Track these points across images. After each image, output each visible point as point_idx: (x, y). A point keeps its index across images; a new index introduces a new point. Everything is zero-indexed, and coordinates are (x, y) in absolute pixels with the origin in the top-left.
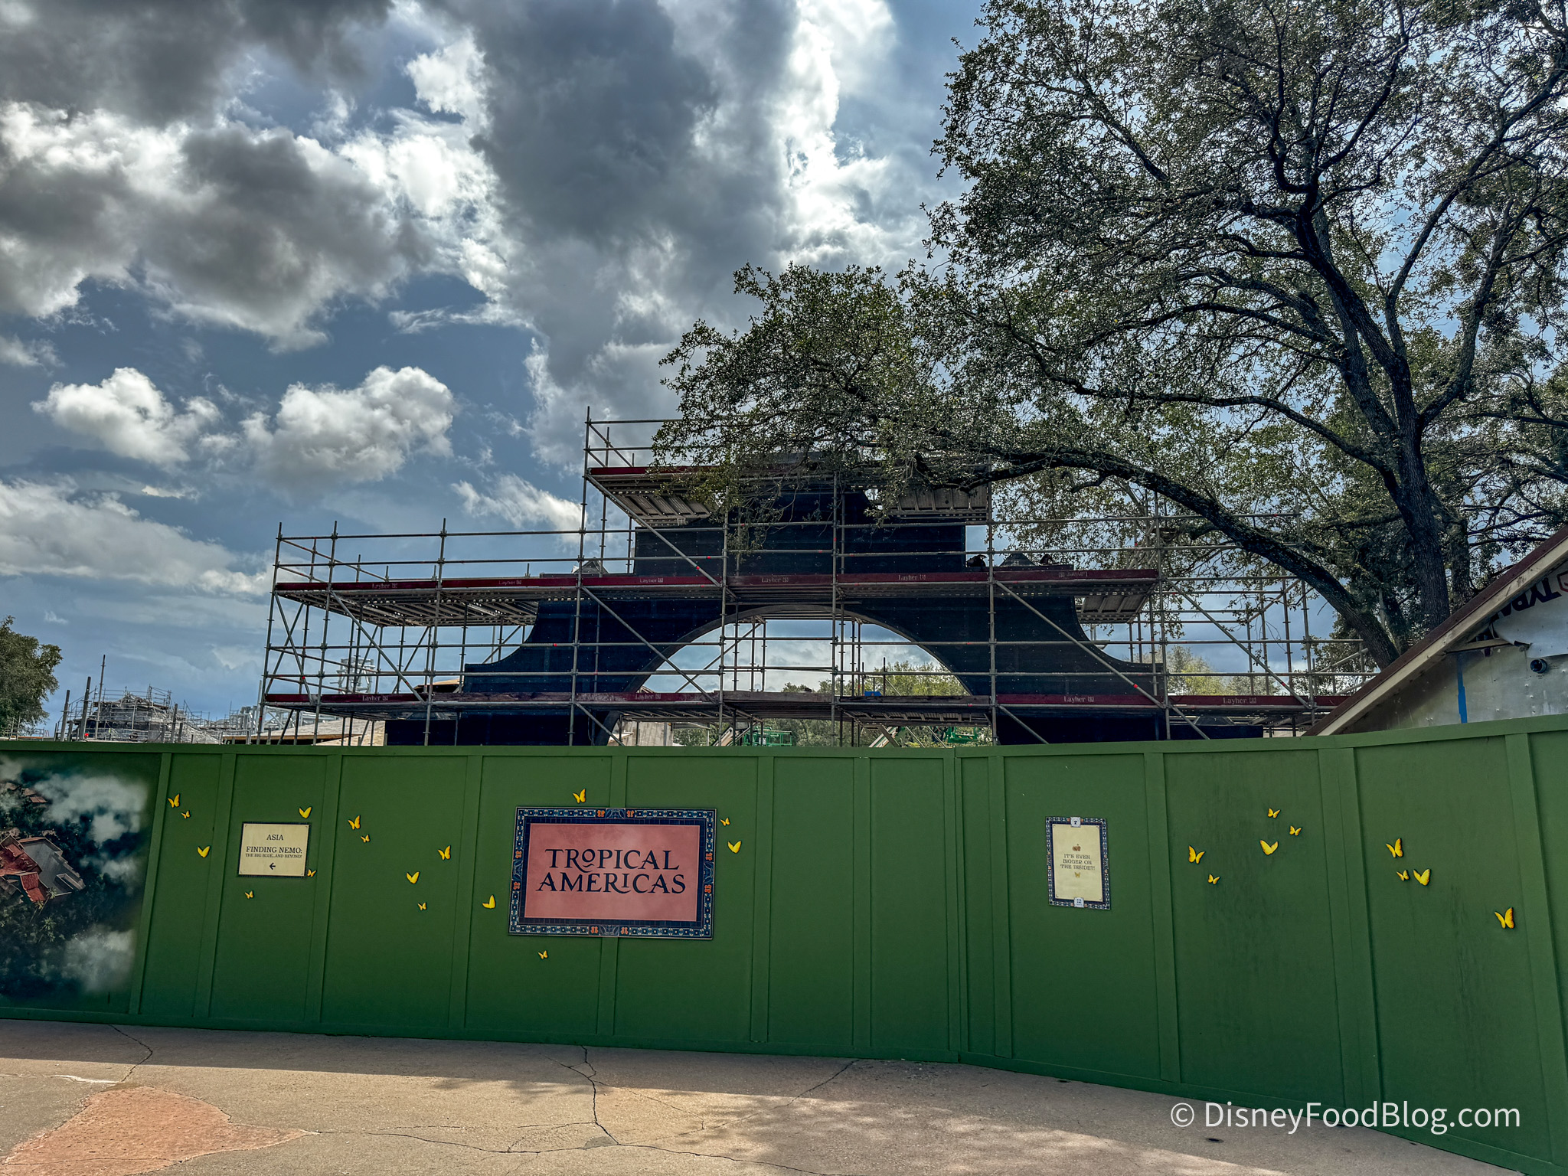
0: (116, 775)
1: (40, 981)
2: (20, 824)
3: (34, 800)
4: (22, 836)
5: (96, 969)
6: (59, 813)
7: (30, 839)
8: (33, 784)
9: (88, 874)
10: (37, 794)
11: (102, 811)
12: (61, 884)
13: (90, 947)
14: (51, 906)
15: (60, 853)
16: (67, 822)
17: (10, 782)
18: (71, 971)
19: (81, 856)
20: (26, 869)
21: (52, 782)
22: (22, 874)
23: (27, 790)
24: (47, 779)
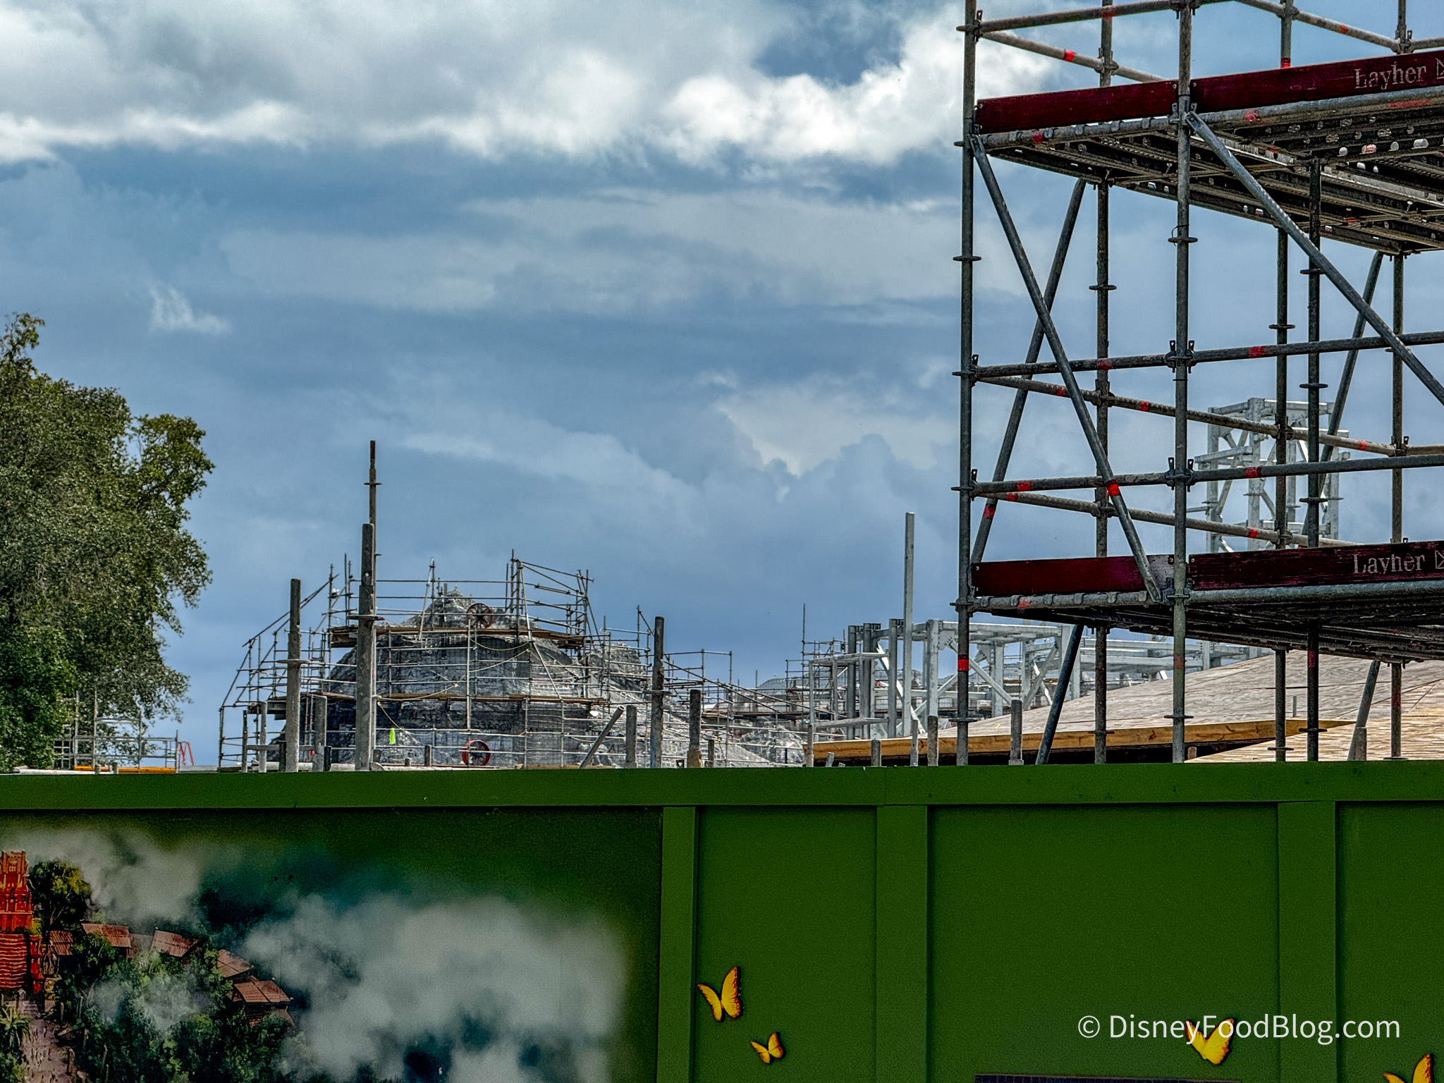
0: (511, 897)
3: (252, 992)
8: (242, 935)
10: (258, 972)
11: (476, 1035)
16: (364, 1073)
17: (167, 926)
21: (300, 925)
23: (224, 956)
24: (284, 915)
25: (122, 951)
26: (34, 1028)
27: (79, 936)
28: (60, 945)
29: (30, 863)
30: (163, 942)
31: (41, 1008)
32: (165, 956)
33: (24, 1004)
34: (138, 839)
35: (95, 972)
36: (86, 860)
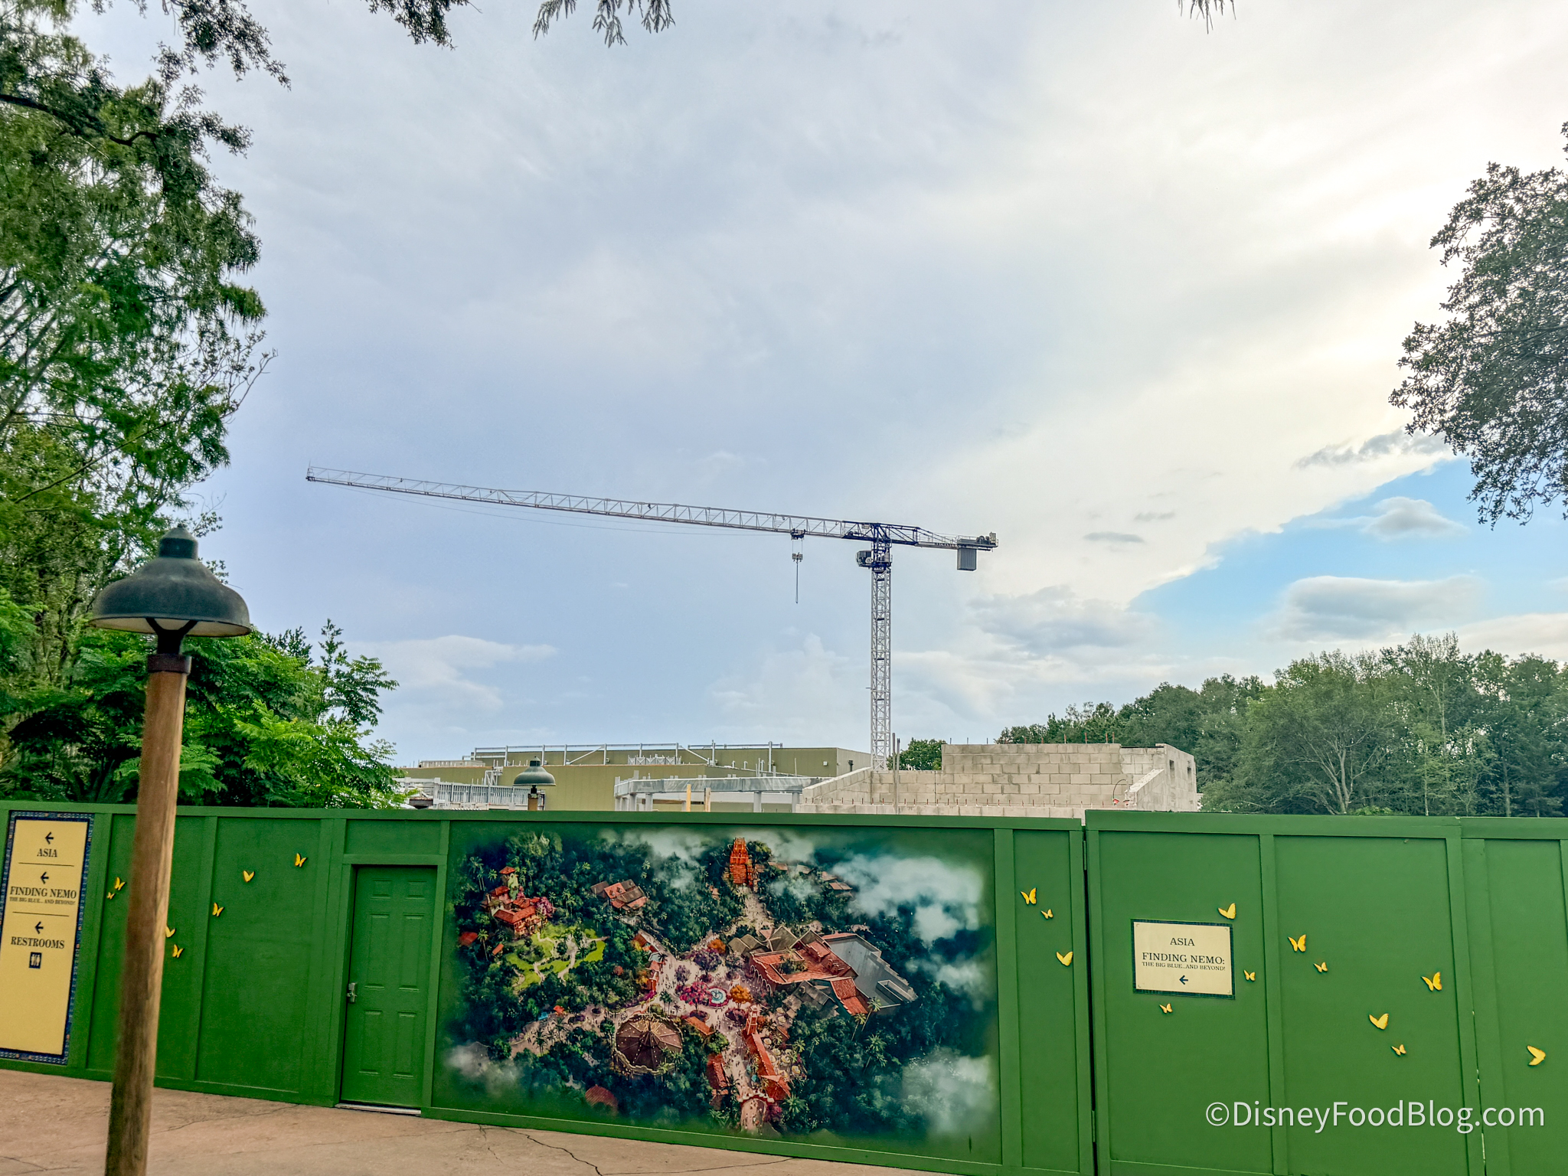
0: (937, 856)
1: (875, 1115)
2: (822, 916)
3: (835, 886)
4: (826, 932)
5: (947, 1104)
6: (869, 903)
7: (837, 935)
8: (831, 867)
9: (920, 981)
10: (838, 879)
11: (925, 902)
12: (886, 993)
13: (935, 1077)
14: (876, 1022)
15: (878, 953)
16: (882, 914)
17: (802, 863)
18: (914, 1105)
19: (904, 958)
20: (836, 973)
21: (854, 864)
22: (833, 979)
23: (824, 873)
24: (848, 860)
25: (784, 872)
26: (749, 896)
27: (767, 866)
28: (760, 869)
29: (747, 841)
30: (800, 868)
31: (752, 890)
32: (801, 873)
33: (745, 888)
34: (789, 834)
35: (774, 879)
36: (769, 840)
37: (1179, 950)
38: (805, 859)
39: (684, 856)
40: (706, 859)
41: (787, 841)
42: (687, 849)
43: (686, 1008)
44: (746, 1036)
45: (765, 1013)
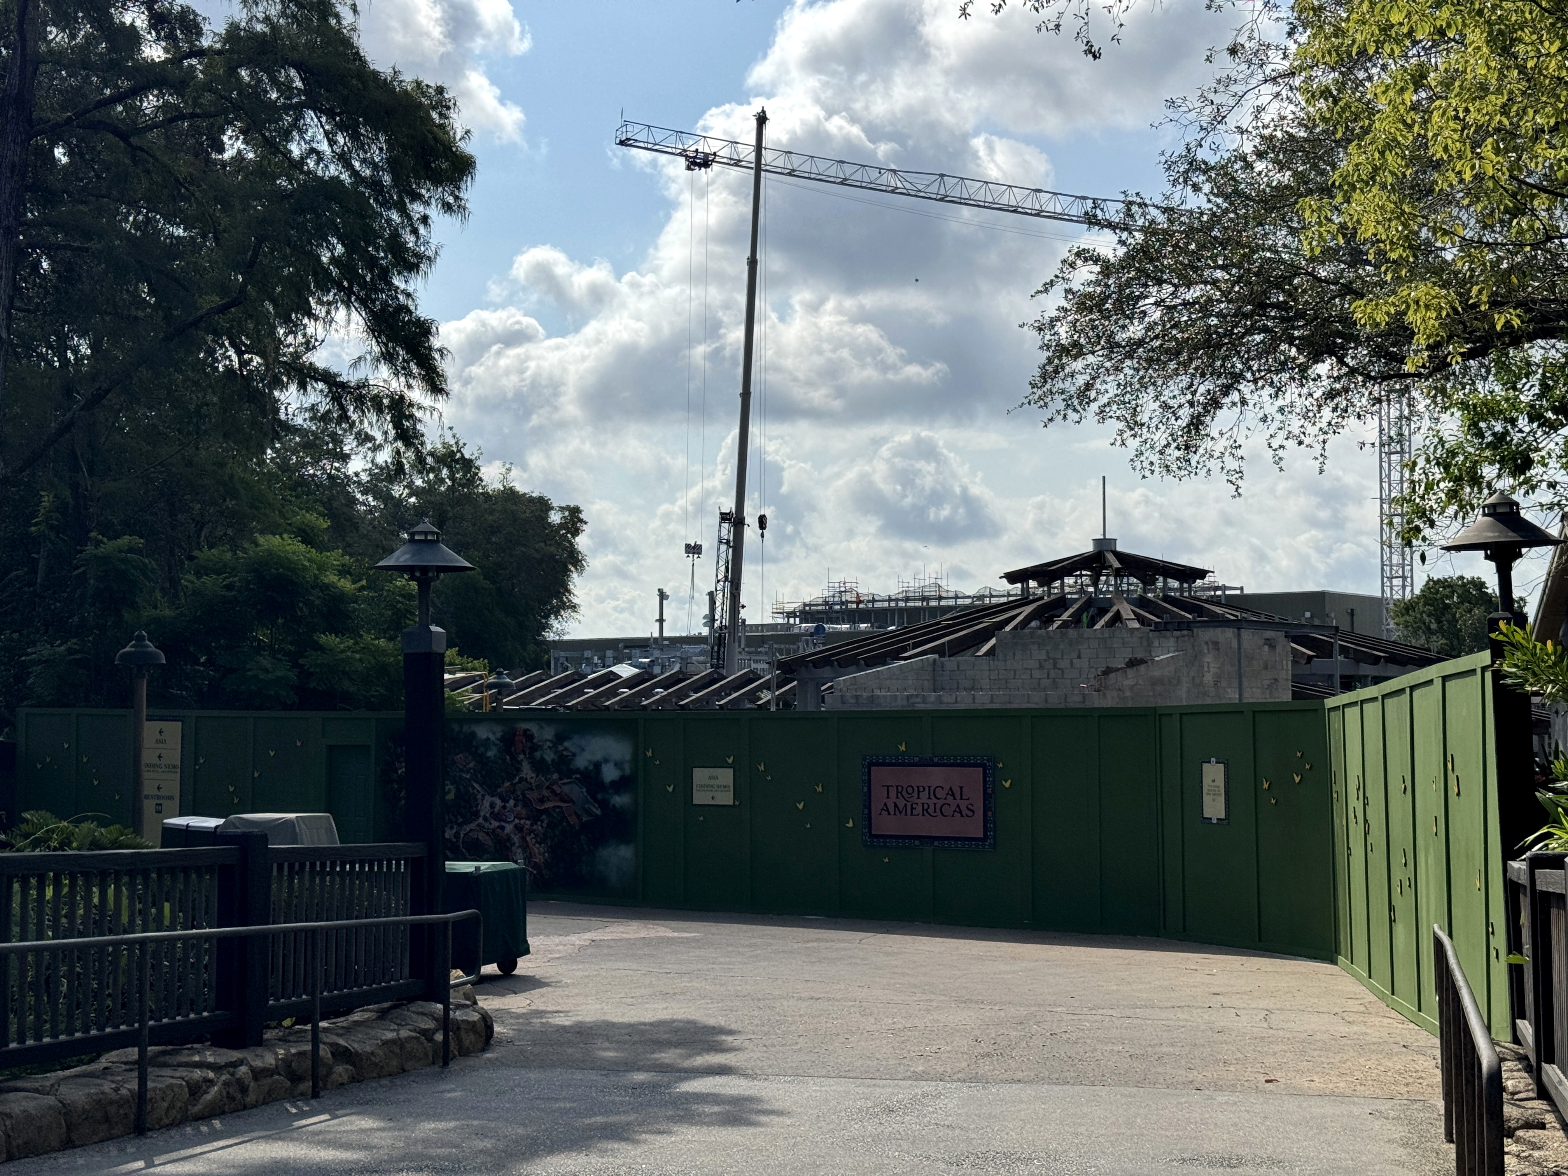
0: (611, 735)
2: (559, 770)
4: (561, 779)
5: (615, 870)
6: (581, 762)
7: (565, 781)
8: (563, 742)
9: (604, 804)
11: (606, 761)
12: (588, 811)
13: (610, 855)
14: (583, 827)
15: (584, 790)
16: (586, 768)
17: (549, 741)
18: (600, 871)
19: (597, 792)
20: (565, 802)
21: (574, 740)
22: (564, 805)
23: (560, 746)
24: (571, 738)
25: (541, 745)
26: (524, 760)
27: (533, 743)
28: (529, 744)
30: (548, 744)
31: (526, 756)
32: (549, 746)
33: (522, 756)
35: (536, 750)
36: (533, 728)
37: (712, 782)
38: (550, 738)
39: (492, 737)
40: (502, 739)
41: (542, 728)
42: (494, 733)
43: (496, 824)
44: (523, 838)
45: (532, 825)
